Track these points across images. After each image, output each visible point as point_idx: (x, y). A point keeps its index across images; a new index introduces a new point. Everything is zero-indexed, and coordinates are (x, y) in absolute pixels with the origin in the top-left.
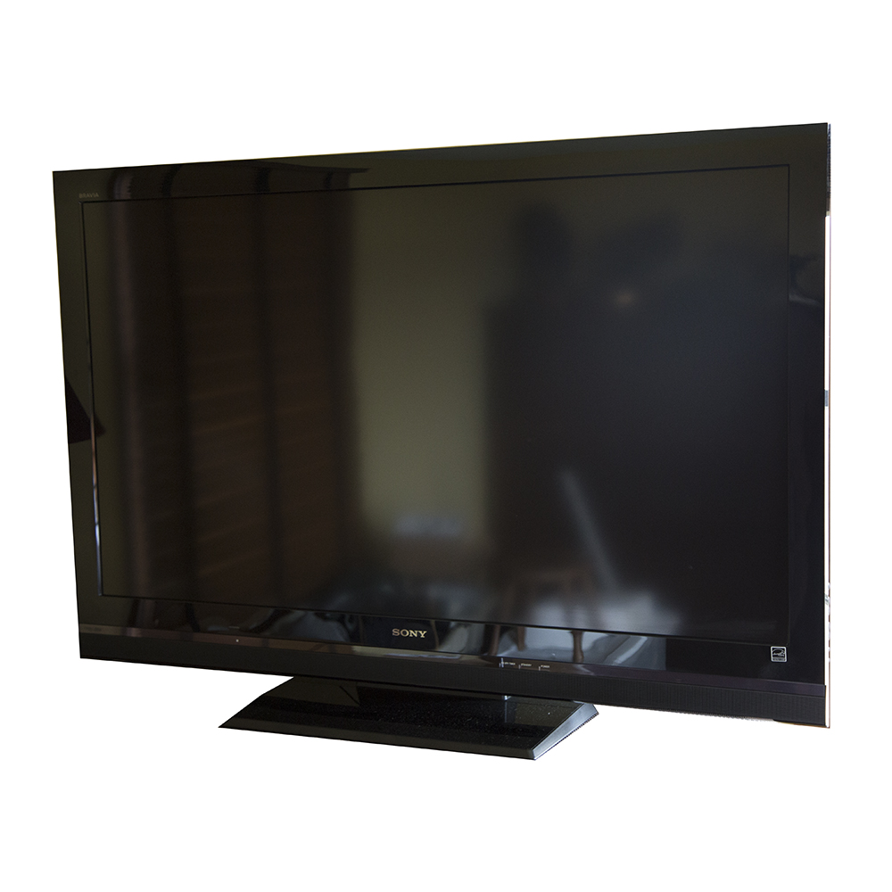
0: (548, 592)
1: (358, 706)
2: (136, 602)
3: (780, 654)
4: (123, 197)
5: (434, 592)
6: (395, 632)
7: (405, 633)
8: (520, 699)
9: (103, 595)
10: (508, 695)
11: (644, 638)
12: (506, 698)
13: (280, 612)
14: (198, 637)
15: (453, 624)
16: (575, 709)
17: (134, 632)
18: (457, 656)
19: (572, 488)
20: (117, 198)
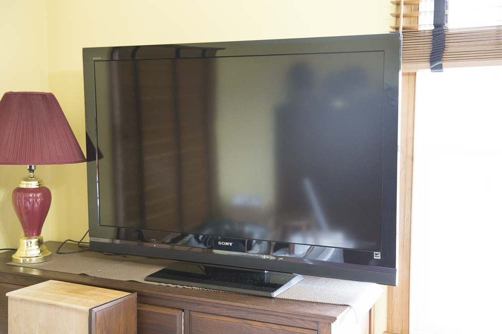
0: (297, 230)
1: (204, 274)
2: (119, 229)
3: (377, 256)
4: (117, 59)
5: (247, 229)
6: (220, 243)
7: (223, 243)
8: (272, 272)
9: (100, 225)
10: (267, 270)
11: (334, 249)
12: (266, 272)
13: (184, 235)
14: (146, 244)
15: (254, 241)
16: (294, 277)
17: (118, 242)
18: (257, 255)
19: (308, 186)
20: (114, 59)
